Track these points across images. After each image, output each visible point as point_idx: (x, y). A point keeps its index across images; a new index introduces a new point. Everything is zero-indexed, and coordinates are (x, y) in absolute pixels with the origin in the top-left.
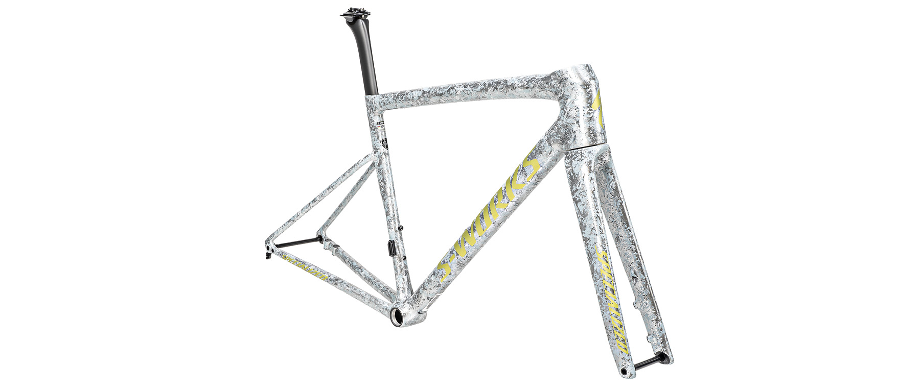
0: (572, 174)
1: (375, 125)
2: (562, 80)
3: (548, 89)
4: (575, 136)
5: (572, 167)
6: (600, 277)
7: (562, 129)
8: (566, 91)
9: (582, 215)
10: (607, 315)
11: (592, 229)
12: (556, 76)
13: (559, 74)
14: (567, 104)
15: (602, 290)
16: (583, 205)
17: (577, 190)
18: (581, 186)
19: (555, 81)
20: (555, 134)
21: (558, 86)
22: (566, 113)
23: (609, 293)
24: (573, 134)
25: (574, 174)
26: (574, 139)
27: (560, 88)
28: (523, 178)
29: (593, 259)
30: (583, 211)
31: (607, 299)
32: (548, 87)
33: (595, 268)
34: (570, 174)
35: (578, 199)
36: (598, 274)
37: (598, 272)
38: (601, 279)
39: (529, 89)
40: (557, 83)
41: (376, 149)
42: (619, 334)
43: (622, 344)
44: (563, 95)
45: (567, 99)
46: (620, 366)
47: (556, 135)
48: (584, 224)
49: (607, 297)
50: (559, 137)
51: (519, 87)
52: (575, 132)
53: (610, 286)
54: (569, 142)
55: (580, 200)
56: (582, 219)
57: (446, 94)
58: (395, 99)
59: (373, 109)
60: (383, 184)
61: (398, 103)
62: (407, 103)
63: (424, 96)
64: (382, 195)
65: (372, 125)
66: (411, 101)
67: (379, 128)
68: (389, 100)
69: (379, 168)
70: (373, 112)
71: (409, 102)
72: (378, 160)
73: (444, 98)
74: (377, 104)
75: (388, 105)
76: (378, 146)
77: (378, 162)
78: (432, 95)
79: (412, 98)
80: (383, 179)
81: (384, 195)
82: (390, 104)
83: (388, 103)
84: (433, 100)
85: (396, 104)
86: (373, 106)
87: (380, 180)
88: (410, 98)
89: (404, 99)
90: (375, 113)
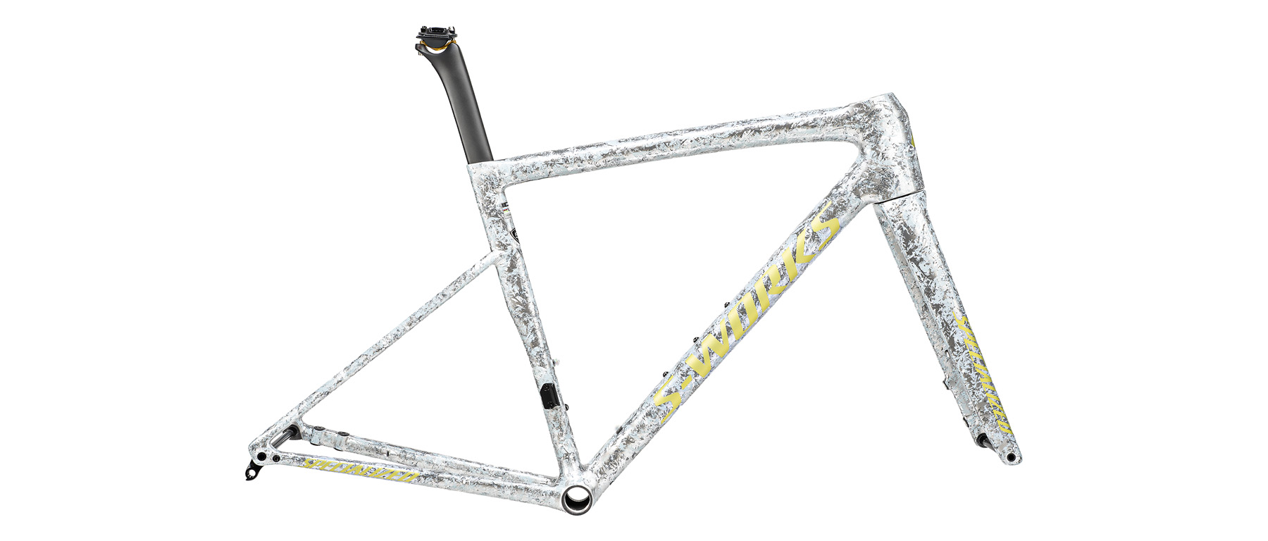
0: (905, 228)
1: (497, 208)
2: (871, 113)
3: (849, 126)
4: (898, 181)
5: (903, 220)
6: (965, 349)
7: (877, 174)
8: (878, 126)
9: (928, 277)
10: (981, 393)
11: (946, 292)
12: (862, 107)
13: (868, 105)
14: (881, 142)
15: (970, 365)
16: (928, 264)
17: (916, 247)
18: (921, 241)
19: (862, 114)
20: (866, 182)
21: (867, 120)
22: (881, 154)
23: (978, 365)
24: (894, 178)
25: (908, 228)
26: (897, 185)
27: (870, 122)
28: (814, 247)
29: (951, 329)
30: (928, 272)
31: (978, 374)
32: (849, 123)
33: (956, 340)
34: (902, 229)
35: (918, 258)
36: (961, 346)
37: (961, 343)
38: (966, 351)
39: (816, 128)
40: (865, 117)
41: (503, 245)
42: (999, 413)
43: (1004, 424)
44: (874, 132)
45: (881, 135)
46: (1006, 451)
47: (868, 184)
48: (931, 288)
49: (978, 371)
50: (872, 185)
51: (799, 127)
52: (897, 176)
53: (978, 357)
54: (889, 190)
55: (922, 260)
56: (928, 282)
57: (661, 147)
58: (550, 162)
59: (495, 182)
60: (520, 298)
61: (555, 169)
62: (576, 166)
63: (615, 153)
64: (521, 316)
65: (491, 209)
66: (587, 163)
67: (505, 212)
68: (537, 166)
69: (509, 274)
70: (493, 188)
71: (581, 164)
72: (509, 263)
73: (654, 153)
74: (507, 174)
75: (533, 173)
76: (506, 241)
77: (509, 266)
78: (632, 150)
79: (588, 158)
80: (521, 290)
81: (524, 315)
82: (537, 172)
83: (532, 170)
84: (632, 157)
85: (552, 170)
86: (496, 178)
87: (513, 293)
88: (584, 159)
89: (570, 161)
90: (497, 190)
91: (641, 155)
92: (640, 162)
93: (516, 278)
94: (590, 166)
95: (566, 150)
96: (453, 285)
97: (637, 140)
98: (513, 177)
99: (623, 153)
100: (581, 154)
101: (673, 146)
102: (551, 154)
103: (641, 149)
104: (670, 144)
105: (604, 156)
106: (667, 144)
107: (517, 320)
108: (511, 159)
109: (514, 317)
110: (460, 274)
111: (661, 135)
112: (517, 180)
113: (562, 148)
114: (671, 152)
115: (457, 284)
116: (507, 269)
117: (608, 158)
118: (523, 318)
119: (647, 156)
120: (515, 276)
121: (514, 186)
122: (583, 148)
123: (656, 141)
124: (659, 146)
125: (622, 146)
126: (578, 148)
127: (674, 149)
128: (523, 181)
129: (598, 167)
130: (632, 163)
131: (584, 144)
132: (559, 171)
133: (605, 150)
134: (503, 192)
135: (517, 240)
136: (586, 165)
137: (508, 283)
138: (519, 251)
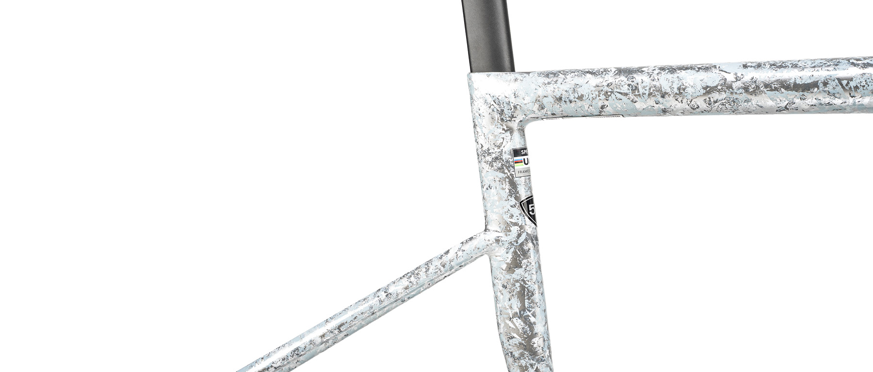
1: (507, 156)
41: (505, 223)
57: (829, 88)
58: (606, 89)
59: (506, 111)
60: (519, 323)
61: (612, 104)
62: (651, 102)
63: (730, 87)
64: (517, 354)
65: (494, 156)
66: (671, 99)
67: (518, 166)
68: (581, 91)
69: (508, 277)
70: (502, 120)
71: (661, 100)
72: (510, 256)
73: (811, 99)
74: (528, 99)
75: (573, 105)
76: (512, 216)
77: (509, 261)
78: (767, 86)
79: (676, 91)
80: (523, 309)
81: (522, 355)
82: (579, 103)
83: (572, 98)
84: (766, 100)
85: (606, 103)
86: (509, 103)
87: (509, 311)
88: (668, 90)
89: (641, 91)
90: (510, 124)
91: (784, 98)
92: (779, 110)
93: (518, 285)
94: (679, 105)
95: (640, 70)
96: (405, 279)
97: (781, 67)
98: (537, 106)
99: (746, 89)
100: (665, 81)
101: (856, 88)
102: (611, 74)
103: (785, 85)
104: (852, 84)
105: (709, 90)
106: (844, 82)
107: (511, 360)
108: (540, 74)
109: (508, 354)
110: (422, 262)
111: (836, 63)
112: (544, 111)
113: (635, 65)
114: (851, 100)
115: (412, 279)
116: (504, 266)
117: (715, 96)
118: (519, 359)
119: (797, 101)
120: (517, 281)
121: (539, 122)
122: (672, 70)
123: (821, 74)
124: (825, 84)
125: (749, 75)
126: (662, 69)
127: (858, 96)
128: (554, 115)
129: (694, 110)
130: (763, 110)
131: (675, 63)
132: (619, 105)
133: (712, 79)
134: (522, 131)
135: (533, 218)
136: (670, 102)
137: (505, 291)
138: (534, 239)
